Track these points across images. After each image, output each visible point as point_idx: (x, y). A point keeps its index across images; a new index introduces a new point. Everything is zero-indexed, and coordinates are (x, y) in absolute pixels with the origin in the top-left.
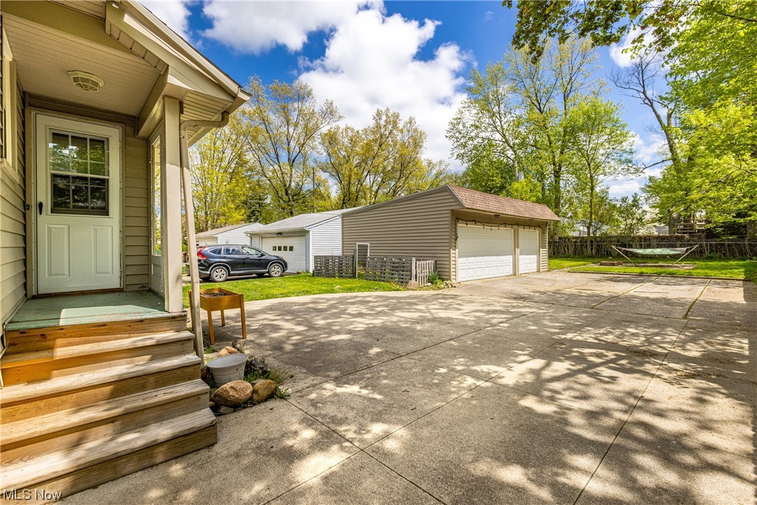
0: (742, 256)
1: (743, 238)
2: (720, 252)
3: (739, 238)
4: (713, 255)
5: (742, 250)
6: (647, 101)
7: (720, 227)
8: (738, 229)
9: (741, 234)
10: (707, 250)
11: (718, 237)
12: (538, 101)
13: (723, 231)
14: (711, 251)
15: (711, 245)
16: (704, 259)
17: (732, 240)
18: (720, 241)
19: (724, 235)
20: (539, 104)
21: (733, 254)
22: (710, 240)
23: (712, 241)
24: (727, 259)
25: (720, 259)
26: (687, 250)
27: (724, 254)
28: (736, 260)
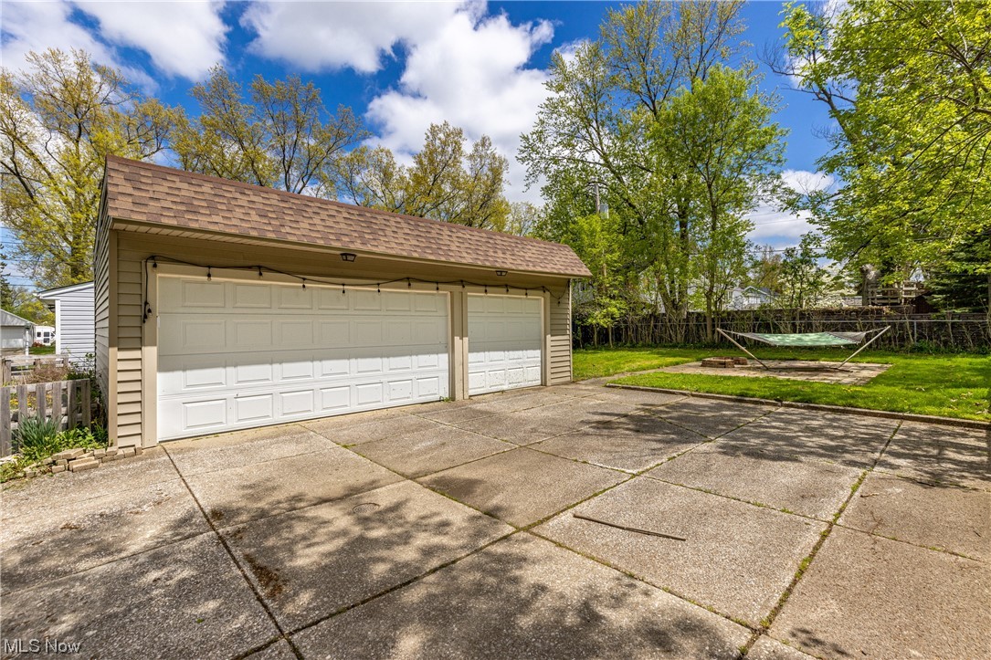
0: (980, 346)
1: (981, 311)
2: (938, 338)
3: (974, 311)
4: (924, 343)
5: (979, 335)
6: (822, 96)
7: (940, 292)
8: (971, 295)
9: (979, 304)
10: (913, 335)
11: (937, 311)
12: (651, 98)
13: (945, 299)
14: (921, 336)
15: (919, 325)
16: (906, 352)
17: (960, 316)
18: (938, 317)
19: (944, 306)
20: (653, 102)
21: (962, 343)
22: (918, 316)
23: (922, 318)
24: (951, 352)
25: (937, 352)
26: (868, 337)
27: (945, 343)
28: (970, 353)
